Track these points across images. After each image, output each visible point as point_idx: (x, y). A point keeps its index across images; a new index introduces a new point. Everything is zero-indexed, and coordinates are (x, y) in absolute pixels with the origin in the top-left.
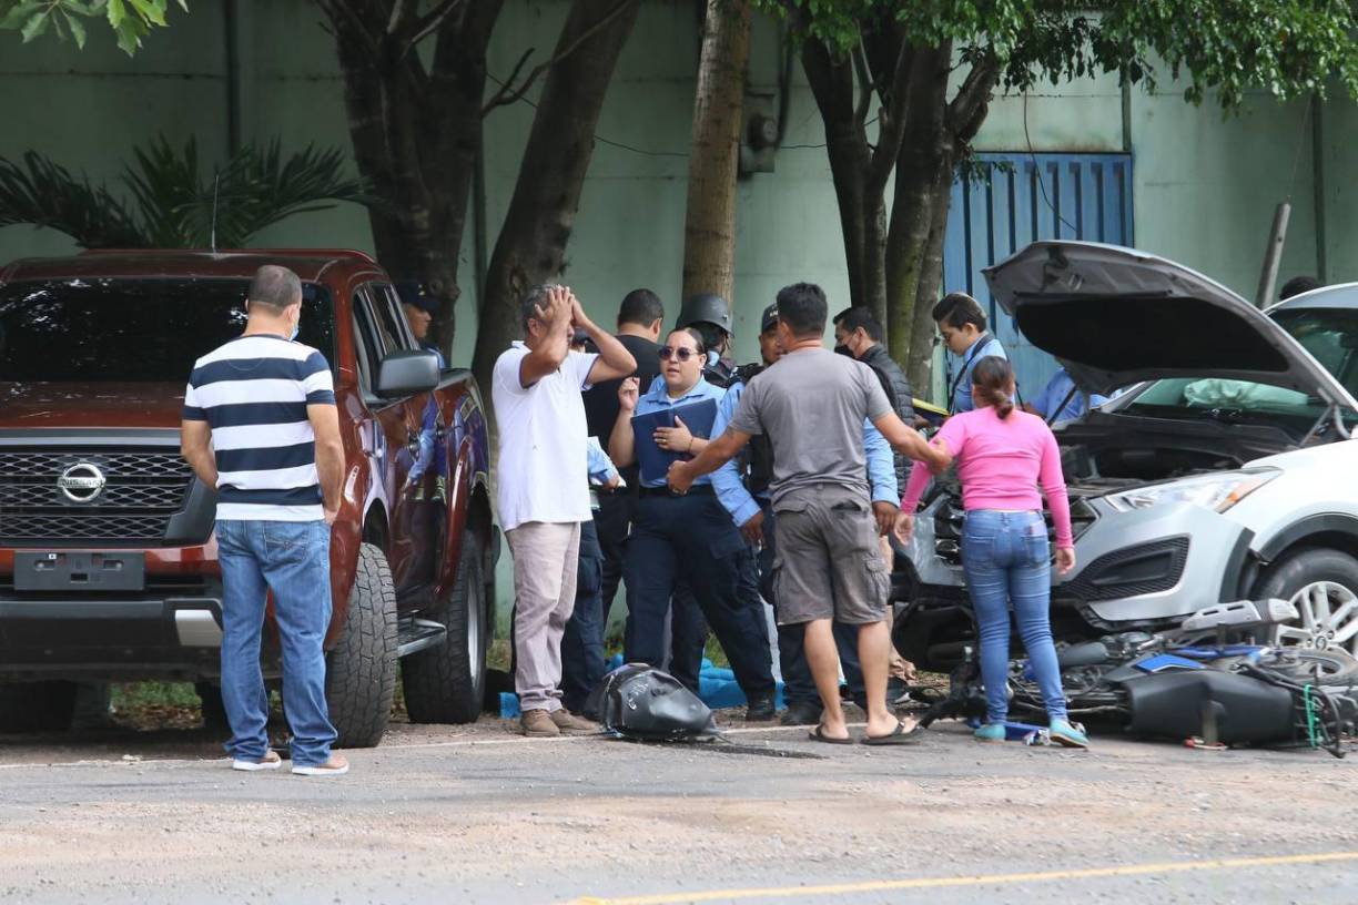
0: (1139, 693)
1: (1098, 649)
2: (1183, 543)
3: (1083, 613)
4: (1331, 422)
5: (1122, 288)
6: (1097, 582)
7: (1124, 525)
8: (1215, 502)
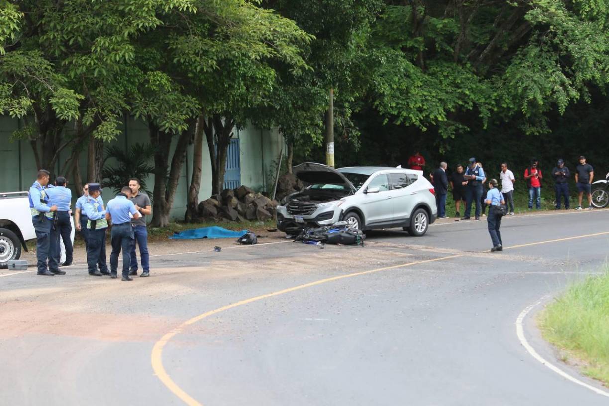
0: (330, 236)
1: (320, 229)
2: (333, 212)
3: (317, 223)
4: (352, 192)
5: (318, 170)
6: (319, 218)
7: (322, 209)
8: (337, 205)
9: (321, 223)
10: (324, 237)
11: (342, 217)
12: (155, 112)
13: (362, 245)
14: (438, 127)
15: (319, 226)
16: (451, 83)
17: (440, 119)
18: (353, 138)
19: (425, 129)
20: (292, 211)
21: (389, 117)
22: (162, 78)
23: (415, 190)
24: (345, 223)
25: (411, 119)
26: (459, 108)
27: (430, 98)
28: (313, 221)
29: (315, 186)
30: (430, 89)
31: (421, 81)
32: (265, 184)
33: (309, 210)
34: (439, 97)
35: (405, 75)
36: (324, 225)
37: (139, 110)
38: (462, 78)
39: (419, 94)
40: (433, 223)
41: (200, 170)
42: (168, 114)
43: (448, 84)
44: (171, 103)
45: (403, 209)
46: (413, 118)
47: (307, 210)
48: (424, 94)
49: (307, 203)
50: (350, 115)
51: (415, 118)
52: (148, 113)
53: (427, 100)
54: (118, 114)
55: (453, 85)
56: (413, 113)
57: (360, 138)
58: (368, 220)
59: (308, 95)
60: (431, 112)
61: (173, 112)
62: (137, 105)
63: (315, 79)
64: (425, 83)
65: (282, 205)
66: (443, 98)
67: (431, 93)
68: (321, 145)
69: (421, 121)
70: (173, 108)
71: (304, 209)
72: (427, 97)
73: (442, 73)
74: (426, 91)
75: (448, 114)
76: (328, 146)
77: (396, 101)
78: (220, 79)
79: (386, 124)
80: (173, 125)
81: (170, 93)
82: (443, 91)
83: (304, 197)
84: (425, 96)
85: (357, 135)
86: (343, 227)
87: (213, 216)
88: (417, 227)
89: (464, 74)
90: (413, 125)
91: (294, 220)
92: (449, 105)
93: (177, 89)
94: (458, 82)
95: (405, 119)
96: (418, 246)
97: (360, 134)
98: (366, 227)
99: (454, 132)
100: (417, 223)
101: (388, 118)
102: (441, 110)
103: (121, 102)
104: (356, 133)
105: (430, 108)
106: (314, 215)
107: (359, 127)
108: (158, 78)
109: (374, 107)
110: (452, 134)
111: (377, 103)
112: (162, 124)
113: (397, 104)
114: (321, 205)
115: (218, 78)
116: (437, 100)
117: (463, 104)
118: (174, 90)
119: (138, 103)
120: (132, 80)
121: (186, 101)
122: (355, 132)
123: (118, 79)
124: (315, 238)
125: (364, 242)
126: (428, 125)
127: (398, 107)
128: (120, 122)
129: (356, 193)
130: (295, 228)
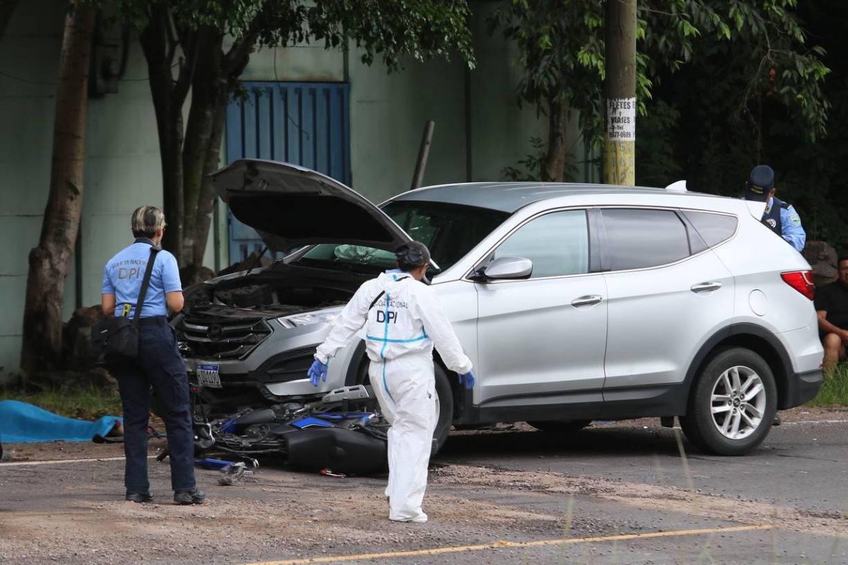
3: (262, 390)
6: (270, 372)
9: (280, 389)
10: (274, 443)
15: (268, 402)
20: (190, 344)
28: (247, 382)
41: (75, 192)
47: (235, 340)
49: (242, 313)
71: (228, 334)
88: (720, 417)
91: (195, 375)
100: (718, 403)
106: (256, 359)
122: (806, 66)
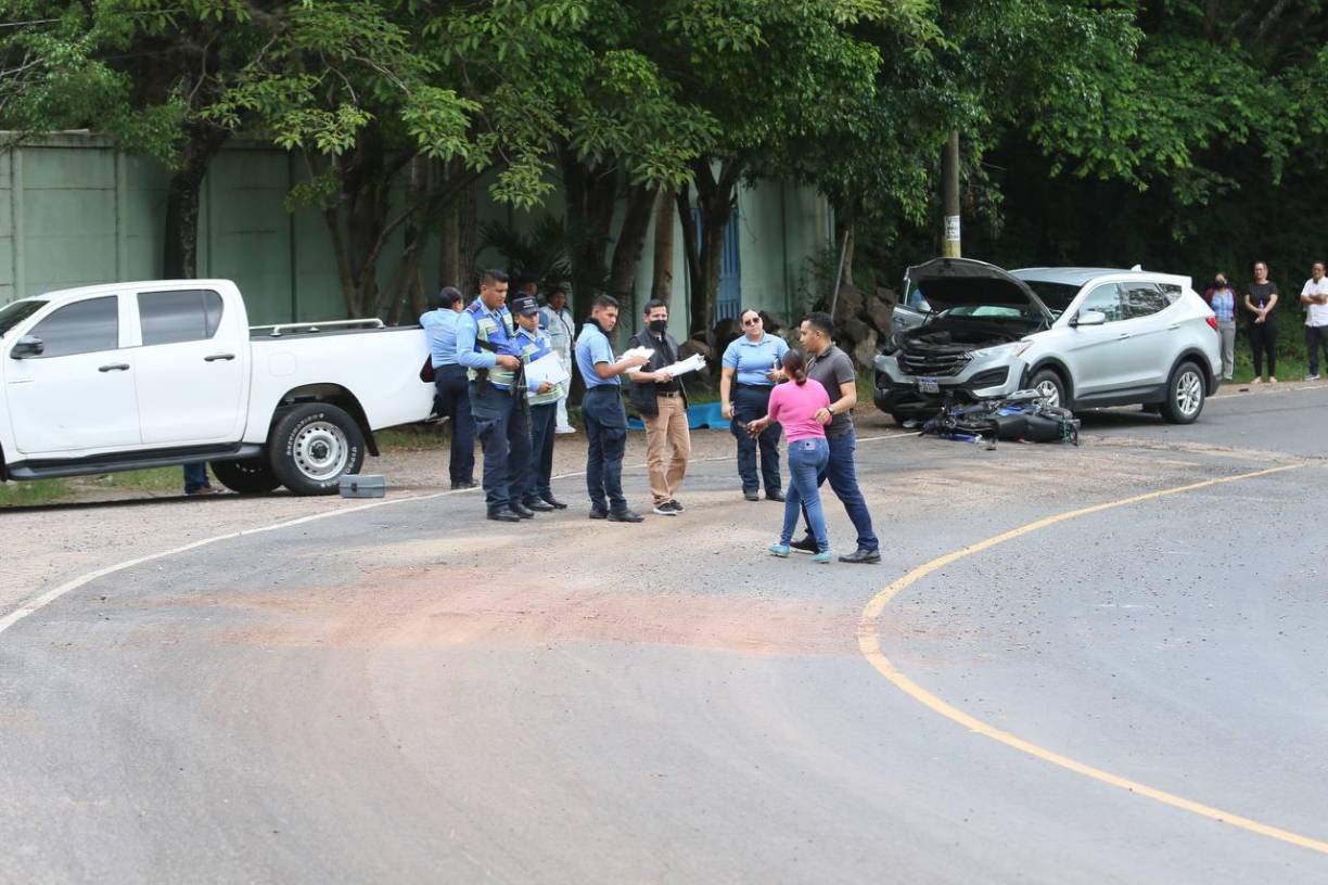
0: (1001, 423)
1: (979, 407)
2: (1006, 369)
3: (970, 394)
4: (1044, 324)
5: (970, 274)
6: (974, 383)
7: (983, 362)
8: (1015, 354)
9: (980, 393)
10: (987, 424)
11: (1026, 380)
12: (623, 141)
13: (1075, 443)
14: (1172, 180)
15: (976, 401)
16: (1200, 84)
17: (1179, 162)
18: (989, 208)
19: (1143, 187)
20: (911, 367)
21: (1064, 159)
22: (639, 66)
23: (1178, 320)
24: (1035, 393)
25: (1112, 163)
26: (1217, 139)
27: (1155, 117)
28: (960, 389)
29: (956, 311)
30: (1155, 98)
31: (1134, 81)
32: (790, 309)
33: (952, 365)
34: (1175, 115)
35: (1099, 67)
36: (986, 399)
37: (587, 137)
38: (1223, 74)
39: (1130, 109)
40: (1213, 393)
41: (671, 277)
42: (650, 147)
43: (1192, 87)
44: (657, 122)
45: (1150, 363)
46: (1118, 163)
47: (946, 364)
48: (1141, 110)
49: (945, 348)
50: (980, 155)
51: (1122, 162)
52: (607, 143)
53: (1147, 121)
54: (544, 146)
55: (1204, 89)
56: (1116, 150)
57: (1002, 208)
58: (1080, 386)
59: (931, 108)
60: (1158, 148)
61: (663, 143)
62: (584, 127)
63: (940, 73)
64: (1142, 83)
65: (886, 353)
66: (1183, 116)
67: (1156, 106)
68: (922, 223)
69: (1135, 169)
70: (660, 134)
71: (941, 361)
72: (1149, 115)
73: (1179, 62)
74: (1145, 102)
75: (1196, 154)
76: (946, 223)
77: (1080, 125)
78: (764, 68)
79: (1057, 175)
80: (664, 170)
81: (655, 100)
82: (1183, 102)
83: (938, 335)
84: (1144, 112)
85: (996, 200)
86: (1027, 401)
87: (701, 380)
88: (1181, 402)
89: (1226, 64)
90: (1117, 179)
91: (917, 386)
92: (1196, 129)
93: (668, 92)
94: (1214, 83)
95: (1101, 164)
96: (1198, 445)
97: (1002, 197)
98: (1074, 402)
99: (1207, 192)
100: (1180, 394)
101: (1061, 162)
102: (1181, 144)
103: (550, 119)
104: (994, 196)
105: (1156, 138)
106: (964, 376)
107: (1000, 183)
108: (631, 65)
109: (1030, 138)
110: (1202, 196)
111: (1037, 128)
112: (637, 170)
113: (1082, 131)
114: (978, 353)
115: (758, 66)
116: (1170, 122)
117: (1227, 131)
118: (664, 92)
119: (584, 121)
120: (571, 70)
121: (691, 118)
122: (993, 194)
123: (540, 67)
124: (969, 427)
125: (1080, 436)
126: (1151, 176)
127: (1085, 136)
128: (552, 166)
129: (1054, 325)
130: (919, 405)
